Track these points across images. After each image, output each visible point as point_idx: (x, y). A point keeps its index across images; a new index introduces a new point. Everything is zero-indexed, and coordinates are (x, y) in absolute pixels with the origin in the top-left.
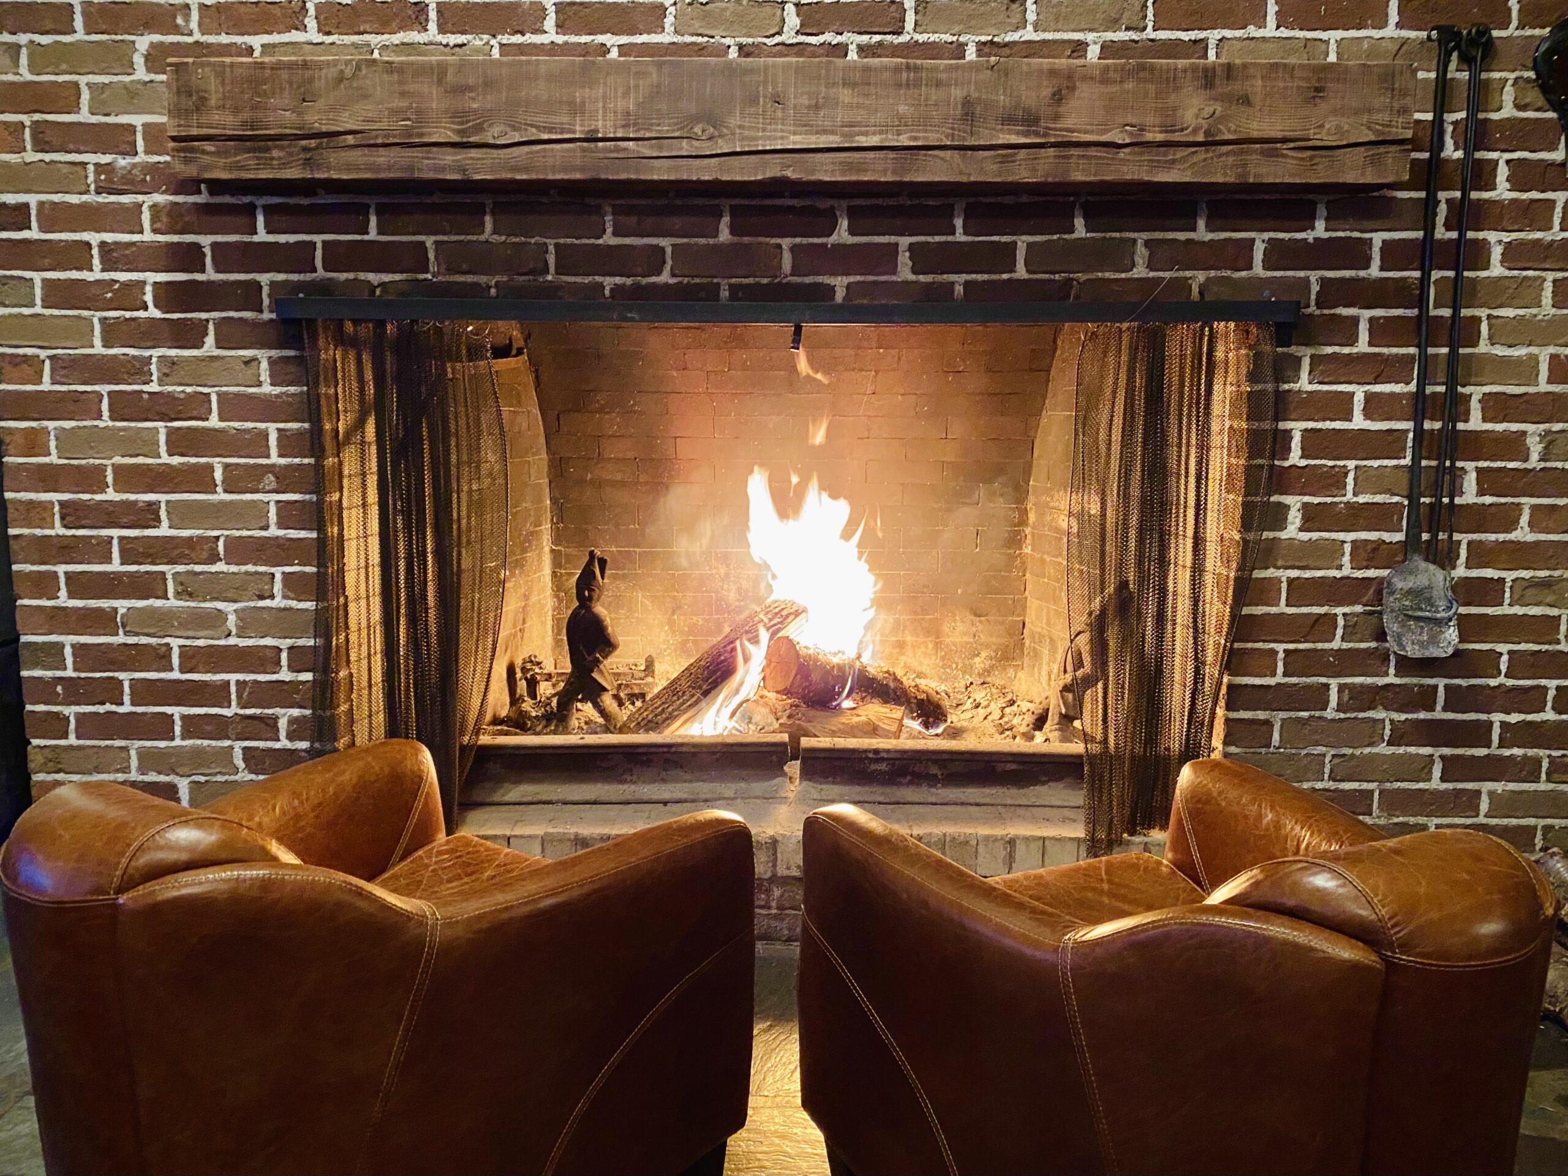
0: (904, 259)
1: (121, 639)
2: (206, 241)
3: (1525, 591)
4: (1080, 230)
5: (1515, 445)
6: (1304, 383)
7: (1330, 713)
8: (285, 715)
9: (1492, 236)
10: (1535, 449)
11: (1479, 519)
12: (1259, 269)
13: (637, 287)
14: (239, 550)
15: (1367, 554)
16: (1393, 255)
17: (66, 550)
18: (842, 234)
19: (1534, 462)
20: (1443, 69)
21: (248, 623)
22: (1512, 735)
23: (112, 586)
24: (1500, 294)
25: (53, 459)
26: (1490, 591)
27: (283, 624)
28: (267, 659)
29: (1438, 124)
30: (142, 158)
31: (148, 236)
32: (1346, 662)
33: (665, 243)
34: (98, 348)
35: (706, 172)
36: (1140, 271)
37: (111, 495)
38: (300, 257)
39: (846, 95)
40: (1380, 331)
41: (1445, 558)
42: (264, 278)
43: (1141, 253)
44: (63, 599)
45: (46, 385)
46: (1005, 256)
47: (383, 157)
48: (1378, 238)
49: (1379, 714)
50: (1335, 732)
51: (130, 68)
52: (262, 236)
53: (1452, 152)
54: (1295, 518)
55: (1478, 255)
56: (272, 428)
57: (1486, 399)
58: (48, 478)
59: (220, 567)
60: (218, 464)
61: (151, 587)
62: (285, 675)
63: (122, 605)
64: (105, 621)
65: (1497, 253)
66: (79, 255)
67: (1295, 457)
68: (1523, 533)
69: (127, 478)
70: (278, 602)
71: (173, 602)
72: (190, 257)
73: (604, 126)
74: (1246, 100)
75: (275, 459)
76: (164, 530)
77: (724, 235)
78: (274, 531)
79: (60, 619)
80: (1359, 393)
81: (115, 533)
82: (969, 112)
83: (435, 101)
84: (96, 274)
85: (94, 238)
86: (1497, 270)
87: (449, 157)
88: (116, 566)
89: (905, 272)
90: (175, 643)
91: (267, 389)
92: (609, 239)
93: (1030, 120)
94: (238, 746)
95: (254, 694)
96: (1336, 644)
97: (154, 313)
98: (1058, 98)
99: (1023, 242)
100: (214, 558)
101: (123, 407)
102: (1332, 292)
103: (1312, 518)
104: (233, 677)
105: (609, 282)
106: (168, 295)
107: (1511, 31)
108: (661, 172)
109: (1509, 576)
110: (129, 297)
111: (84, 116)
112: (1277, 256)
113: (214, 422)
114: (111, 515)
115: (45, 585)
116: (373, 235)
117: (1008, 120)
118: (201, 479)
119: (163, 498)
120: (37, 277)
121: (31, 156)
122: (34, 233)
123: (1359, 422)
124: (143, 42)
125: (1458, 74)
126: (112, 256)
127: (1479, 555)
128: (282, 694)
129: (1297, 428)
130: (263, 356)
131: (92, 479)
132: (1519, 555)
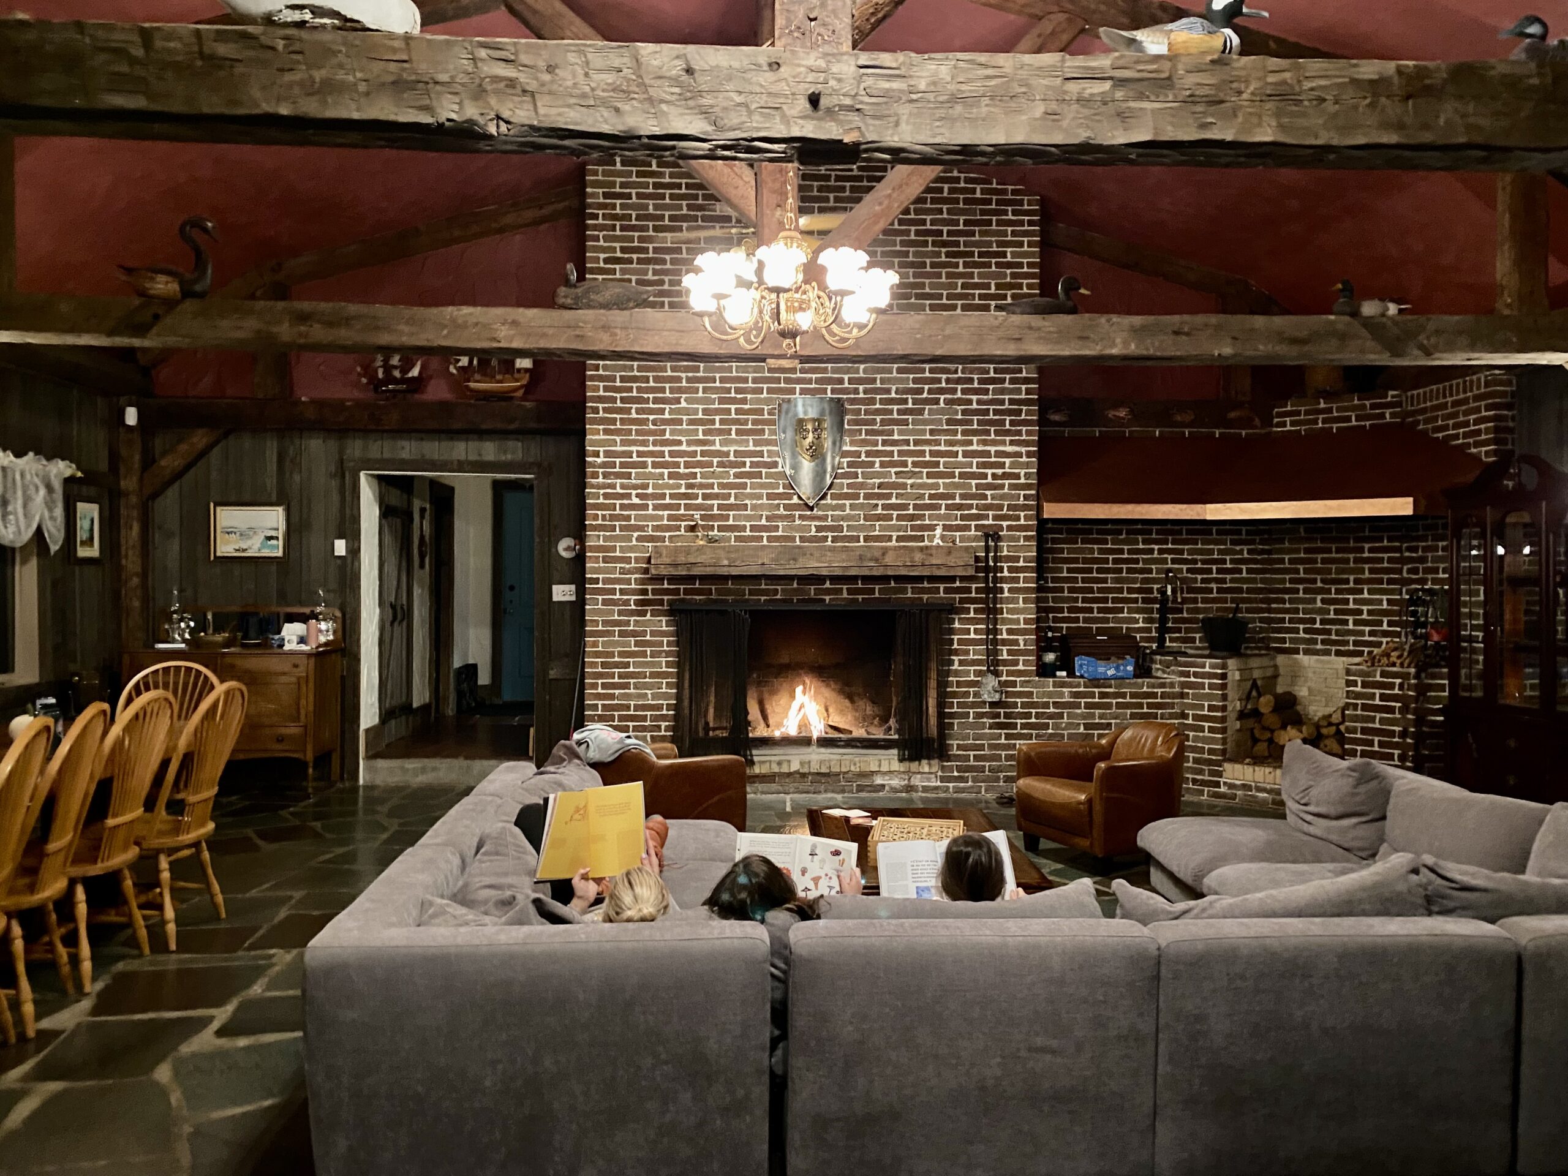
0: (845, 591)
1: (616, 702)
2: (650, 587)
3: (1024, 684)
4: (893, 584)
5: (1016, 643)
6: (957, 625)
7: (971, 720)
8: (663, 724)
9: (1004, 585)
10: (1022, 643)
11: (1005, 663)
12: (942, 594)
13: (770, 600)
14: (653, 675)
15: (978, 673)
16: (978, 590)
17: (600, 675)
18: (828, 585)
19: (1022, 647)
20: (987, 542)
21: (655, 696)
22: (1024, 726)
23: (614, 686)
24: (1009, 600)
25: (600, 649)
26: (1013, 684)
27: (665, 696)
28: (659, 707)
29: (987, 557)
30: (633, 565)
31: (633, 586)
32: (974, 705)
33: (779, 587)
34: (616, 617)
35: (793, 572)
36: (909, 595)
37: (616, 659)
38: (676, 592)
39: (829, 554)
40: (976, 611)
41: (997, 674)
42: (666, 598)
43: (910, 590)
44: (600, 690)
45: (600, 628)
46: (873, 591)
47: (708, 569)
48: (974, 586)
49: (985, 720)
50: (973, 726)
51: (631, 541)
52: (666, 586)
53: (991, 564)
54: (956, 663)
55: (1002, 591)
56: (665, 639)
57: (1007, 630)
58: (597, 654)
59: (647, 680)
60: (648, 650)
61: (626, 686)
62: (665, 712)
63: (617, 692)
64: (612, 697)
65: (1006, 590)
66: (613, 592)
67: (955, 646)
68: (1021, 667)
69: (622, 654)
70: (664, 690)
71: (632, 691)
72: (644, 592)
73: (766, 561)
74: (931, 555)
75: (665, 648)
76: (631, 669)
77: (795, 585)
78: (664, 669)
79: (599, 696)
80: (972, 628)
81: (617, 670)
82: (861, 558)
83: (722, 554)
84: (618, 596)
85: (617, 587)
86: (1006, 594)
87: (725, 569)
88: (616, 680)
89: (845, 595)
90: (632, 703)
91: (664, 628)
92: (763, 587)
93: (877, 560)
94: (649, 734)
95: (655, 718)
96: (971, 699)
97: (633, 607)
98: (884, 554)
99: (877, 587)
100: (645, 677)
101: (622, 634)
102: (962, 601)
103: (961, 663)
104: (649, 713)
105: (763, 598)
106: (638, 603)
107: (1005, 532)
108: (782, 573)
109: (1018, 679)
110: (627, 603)
111: (618, 554)
112: (946, 590)
113: (648, 638)
114: (617, 665)
115: (594, 686)
116: (697, 586)
117: (871, 560)
118: (644, 654)
119: (631, 660)
120: (600, 598)
121: (602, 565)
122: (600, 585)
123: (972, 636)
124: (636, 534)
125: (991, 544)
126: (623, 592)
127: (1009, 673)
128: (664, 718)
129: (956, 637)
130: (664, 619)
131: (611, 655)
132: (1020, 673)
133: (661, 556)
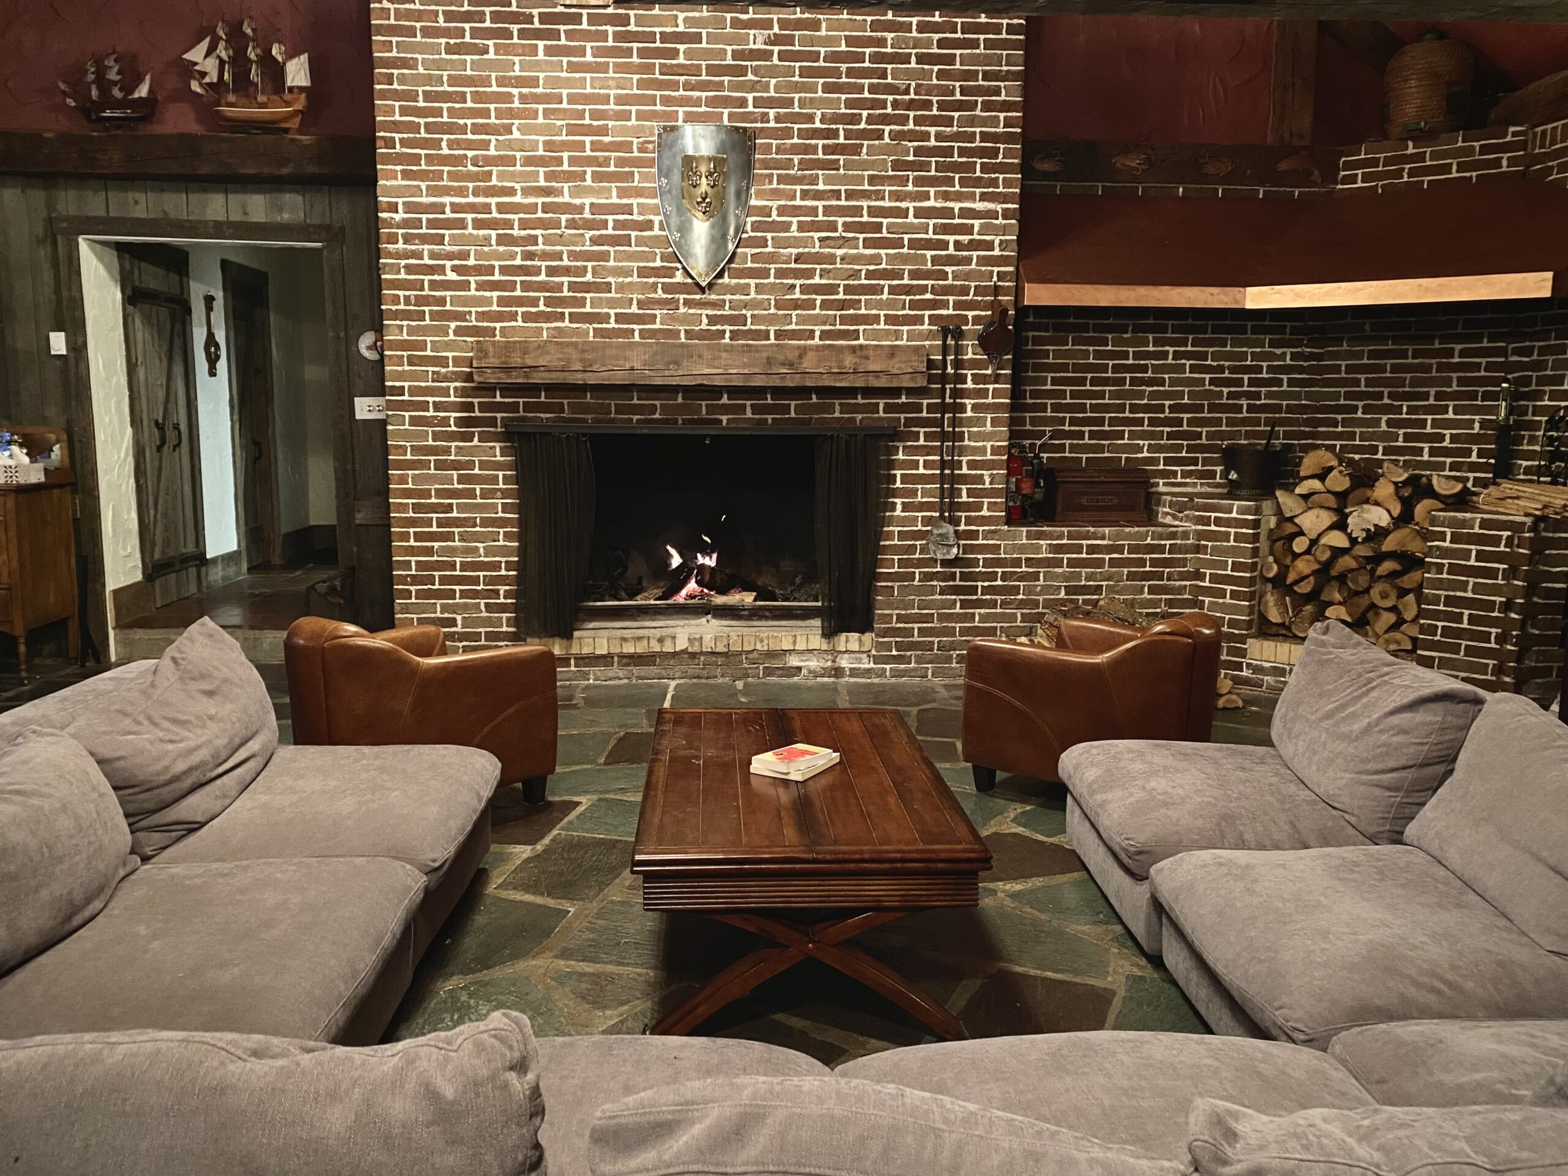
0: (749, 409)
1: (435, 558)
2: (476, 401)
3: (987, 535)
4: (814, 399)
5: (980, 479)
6: (901, 456)
7: (916, 583)
8: (502, 589)
9: (967, 401)
10: (987, 480)
11: (967, 507)
12: (881, 414)
13: (646, 419)
14: (485, 523)
15: (927, 521)
16: (931, 408)
17: (413, 522)
18: (725, 400)
19: (987, 485)
20: (945, 340)
21: (488, 552)
22: (986, 590)
23: (433, 537)
24: (970, 422)
25: (410, 486)
26: (974, 535)
27: (504, 551)
28: (496, 566)
29: (944, 361)
30: (451, 369)
31: (452, 399)
32: (920, 563)
33: (657, 403)
34: (431, 442)
35: (675, 381)
36: (837, 415)
37: (433, 500)
38: (514, 407)
39: (724, 355)
40: (928, 436)
41: (955, 522)
42: (499, 415)
43: (837, 408)
44: (412, 543)
45: (409, 457)
46: (786, 409)
47: (554, 375)
48: (925, 402)
49: (935, 583)
50: (919, 591)
51: (448, 334)
52: (498, 399)
53: (950, 370)
54: (899, 507)
55: (962, 408)
56: (501, 474)
57: (968, 462)
58: (408, 493)
59: (478, 529)
60: (478, 487)
61: (449, 537)
62: (503, 572)
63: (436, 545)
64: (429, 551)
65: (969, 408)
66: (424, 406)
67: (898, 484)
68: (985, 512)
69: (440, 493)
70: (501, 543)
71: (457, 543)
72: (469, 407)
73: (637, 366)
74: (867, 358)
75: (501, 486)
76: (455, 514)
77: (680, 400)
78: (500, 515)
79: (412, 552)
80: (921, 459)
81: (435, 515)
82: (769, 361)
83: (575, 356)
84: (431, 413)
85: (430, 399)
86: (969, 414)
87: (579, 376)
88: (434, 529)
89: (749, 414)
90: (458, 560)
91: (499, 458)
92: (635, 401)
93: (791, 365)
94: (483, 602)
95: (489, 581)
96: (917, 556)
97: (454, 428)
98: (801, 356)
99: (793, 403)
100: (475, 526)
101: (440, 465)
102: (909, 422)
103: (906, 507)
104: (481, 574)
105: (635, 418)
106: (459, 422)
107: (970, 327)
108: (658, 381)
109: (981, 529)
110: (445, 422)
111: (429, 353)
112: (888, 408)
113: (476, 471)
114: (434, 508)
115: (405, 537)
116: (543, 399)
117: (783, 364)
118: (471, 494)
119: (454, 501)
120: (407, 414)
121: (407, 368)
122: (406, 397)
123: (921, 471)
124: (453, 325)
125: (950, 342)
126: (438, 407)
127: (969, 521)
128: (502, 580)
129: (898, 473)
130: (497, 445)
131: (426, 494)
132: (984, 520)
133: (486, 356)
